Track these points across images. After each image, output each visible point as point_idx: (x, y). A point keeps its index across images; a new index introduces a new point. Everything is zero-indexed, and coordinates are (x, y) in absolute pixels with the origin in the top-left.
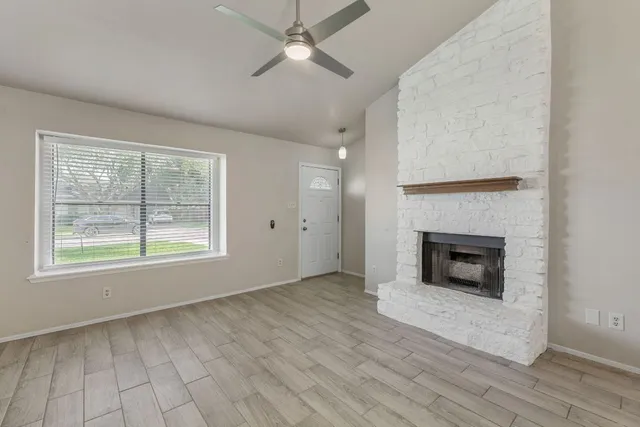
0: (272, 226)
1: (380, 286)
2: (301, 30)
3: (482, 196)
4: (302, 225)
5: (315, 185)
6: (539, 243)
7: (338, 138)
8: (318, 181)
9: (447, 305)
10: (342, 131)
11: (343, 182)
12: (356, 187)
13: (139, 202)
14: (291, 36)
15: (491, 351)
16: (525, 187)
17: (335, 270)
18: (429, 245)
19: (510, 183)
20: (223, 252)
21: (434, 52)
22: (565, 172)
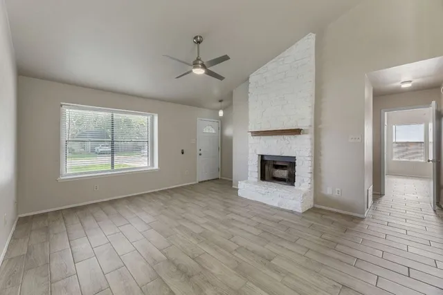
0: (183, 153)
1: (239, 182)
2: (200, 62)
3: (286, 137)
4: (198, 152)
5: (206, 130)
6: (309, 159)
7: (219, 104)
8: (208, 129)
9: (269, 189)
10: (221, 101)
11: (222, 129)
12: (229, 131)
13: (110, 140)
14: (195, 65)
15: (287, 208)
16: (303, 134)
17: (217, 177)
18: (264, 161)
19: (297, 132)
20: (156, 166)
21: (265, 66)
22: (320, 126)
